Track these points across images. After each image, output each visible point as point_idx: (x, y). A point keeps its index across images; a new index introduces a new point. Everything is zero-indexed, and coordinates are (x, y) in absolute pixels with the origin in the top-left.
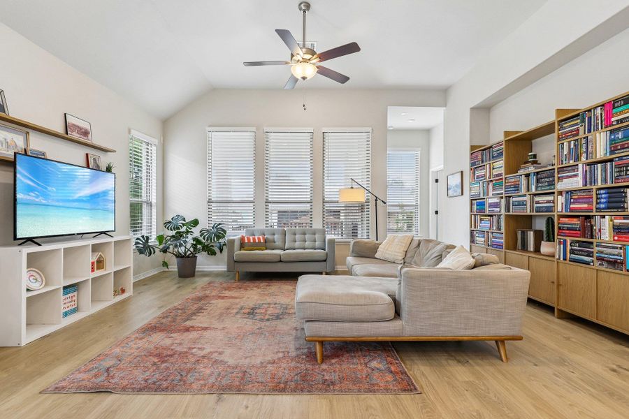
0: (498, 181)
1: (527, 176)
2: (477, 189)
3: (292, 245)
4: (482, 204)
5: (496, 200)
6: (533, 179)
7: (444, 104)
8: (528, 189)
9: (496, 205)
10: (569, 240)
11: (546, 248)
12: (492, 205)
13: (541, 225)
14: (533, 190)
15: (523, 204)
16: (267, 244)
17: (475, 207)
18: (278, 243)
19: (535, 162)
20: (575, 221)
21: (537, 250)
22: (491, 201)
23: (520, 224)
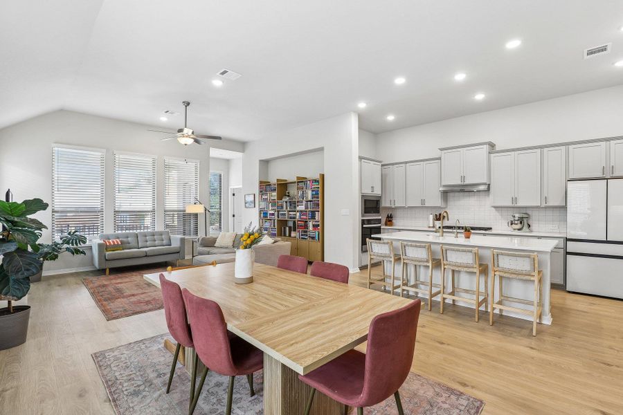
0: (273, 203)
1: (286, 202)
2: (263, 205)
3: (144, 244)
4: (267, 213)
5: (272, 212)
6: (288, 204)
7: (243, 151)
8: (287, 208)
9: (273, 214)
10: (301, 230)
11: (293, 234)
12: (270, 214)
13: (291, 224)
14: (289, 209)
15: (285, 214)
16: (123, 245)
17: (262, 215)
18: (134, 244)
19: (289, 196)
20: (302, 223)
21: (290, 235)
22: (270, 212)
23: (283, 223)
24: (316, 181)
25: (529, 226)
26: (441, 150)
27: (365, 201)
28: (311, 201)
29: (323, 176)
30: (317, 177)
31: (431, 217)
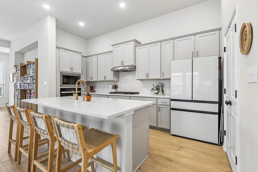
0: (19, 79)
1: (24, 78)
2: (15, 80)
7: (9, 47)
8: (24, 82)
10: (28, 96)
15: (23, 86)
17: (15, 87)
20: (29, 91)
22: (18, 84)
24: (34, 63)
25: (163, 91)
26: (113, 45)
27: (63, 76)
28: (32, 77)
29: (37, 60)
30: (34, 61)
31: (111, 87)
